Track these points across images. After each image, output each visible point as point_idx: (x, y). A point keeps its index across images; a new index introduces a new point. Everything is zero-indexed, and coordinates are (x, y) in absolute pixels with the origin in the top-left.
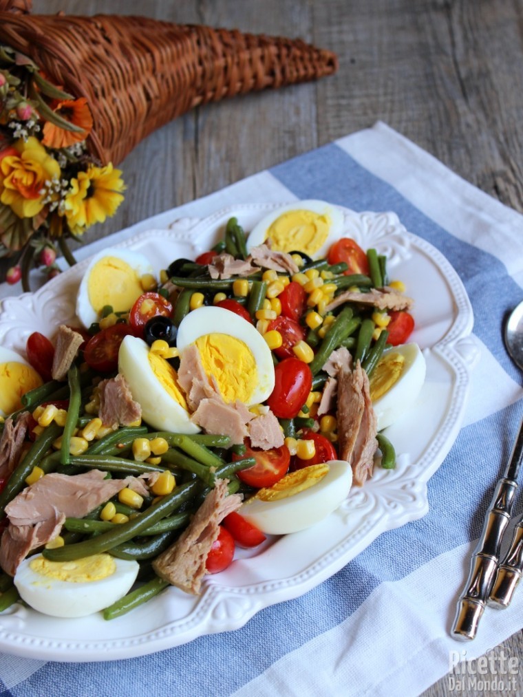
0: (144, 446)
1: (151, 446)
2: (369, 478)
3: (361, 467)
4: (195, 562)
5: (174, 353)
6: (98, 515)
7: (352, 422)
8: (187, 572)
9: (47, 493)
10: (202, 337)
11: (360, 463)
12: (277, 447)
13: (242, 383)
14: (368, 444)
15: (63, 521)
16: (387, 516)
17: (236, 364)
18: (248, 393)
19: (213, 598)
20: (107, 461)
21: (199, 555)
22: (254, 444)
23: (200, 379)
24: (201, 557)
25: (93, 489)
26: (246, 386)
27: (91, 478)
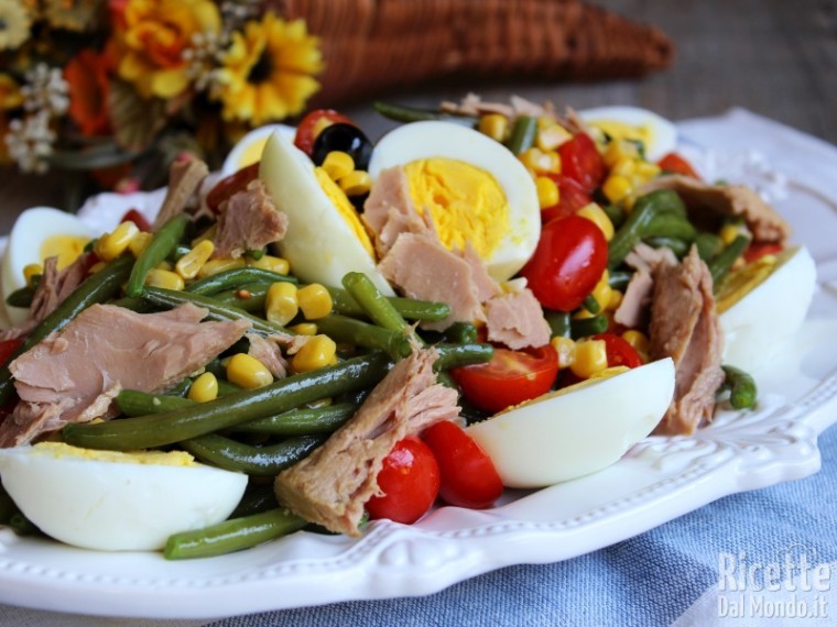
0: (287, 296)
1: (299, 297)
2: (705, 424)
3: (693, 401)
4: (357, 471)
5: (362, 179)
6: (184, 387)
7: (679, 327)
8: (337, 485)
9: (92, 340)
10: (416, 162)
11: (688, 397)
12: (536, 345)
13: (479, 229)
14: (705, 371)
15: (114, 393)
16: (739, 461)
17: (471, 201)
18: (489, 243)
21: (365, 458)
22: (493, 335)
23: (404, 211)
24: (370, 463)
25: (178, 337)
26: (485, 234)
27: (177, 319)
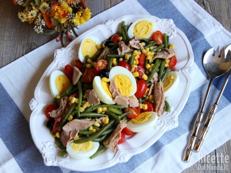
0: (100, 109)
1: (102, 109)
2: (162, 114)
4: (115, 144)
5: (108, 80)
6: (88, 130)
7: (158, 99)
8: (112, 147)
9: (74, 124)
10: (116, 76)
11: (160, 110)
12: (137, 107)
13: (127, 90)
14: (162, 104)
15: (78, 132)
16: (167, 128)
17: (126, 84)
18: (129, 93)
19: (119, 154)
20: (90, 114)
21: (115, 142)
22: (131, 106)
23: (116, 89)
24: (116, 142)
25: (87, 124)
26: (128, 91)
27: (86, 120)
